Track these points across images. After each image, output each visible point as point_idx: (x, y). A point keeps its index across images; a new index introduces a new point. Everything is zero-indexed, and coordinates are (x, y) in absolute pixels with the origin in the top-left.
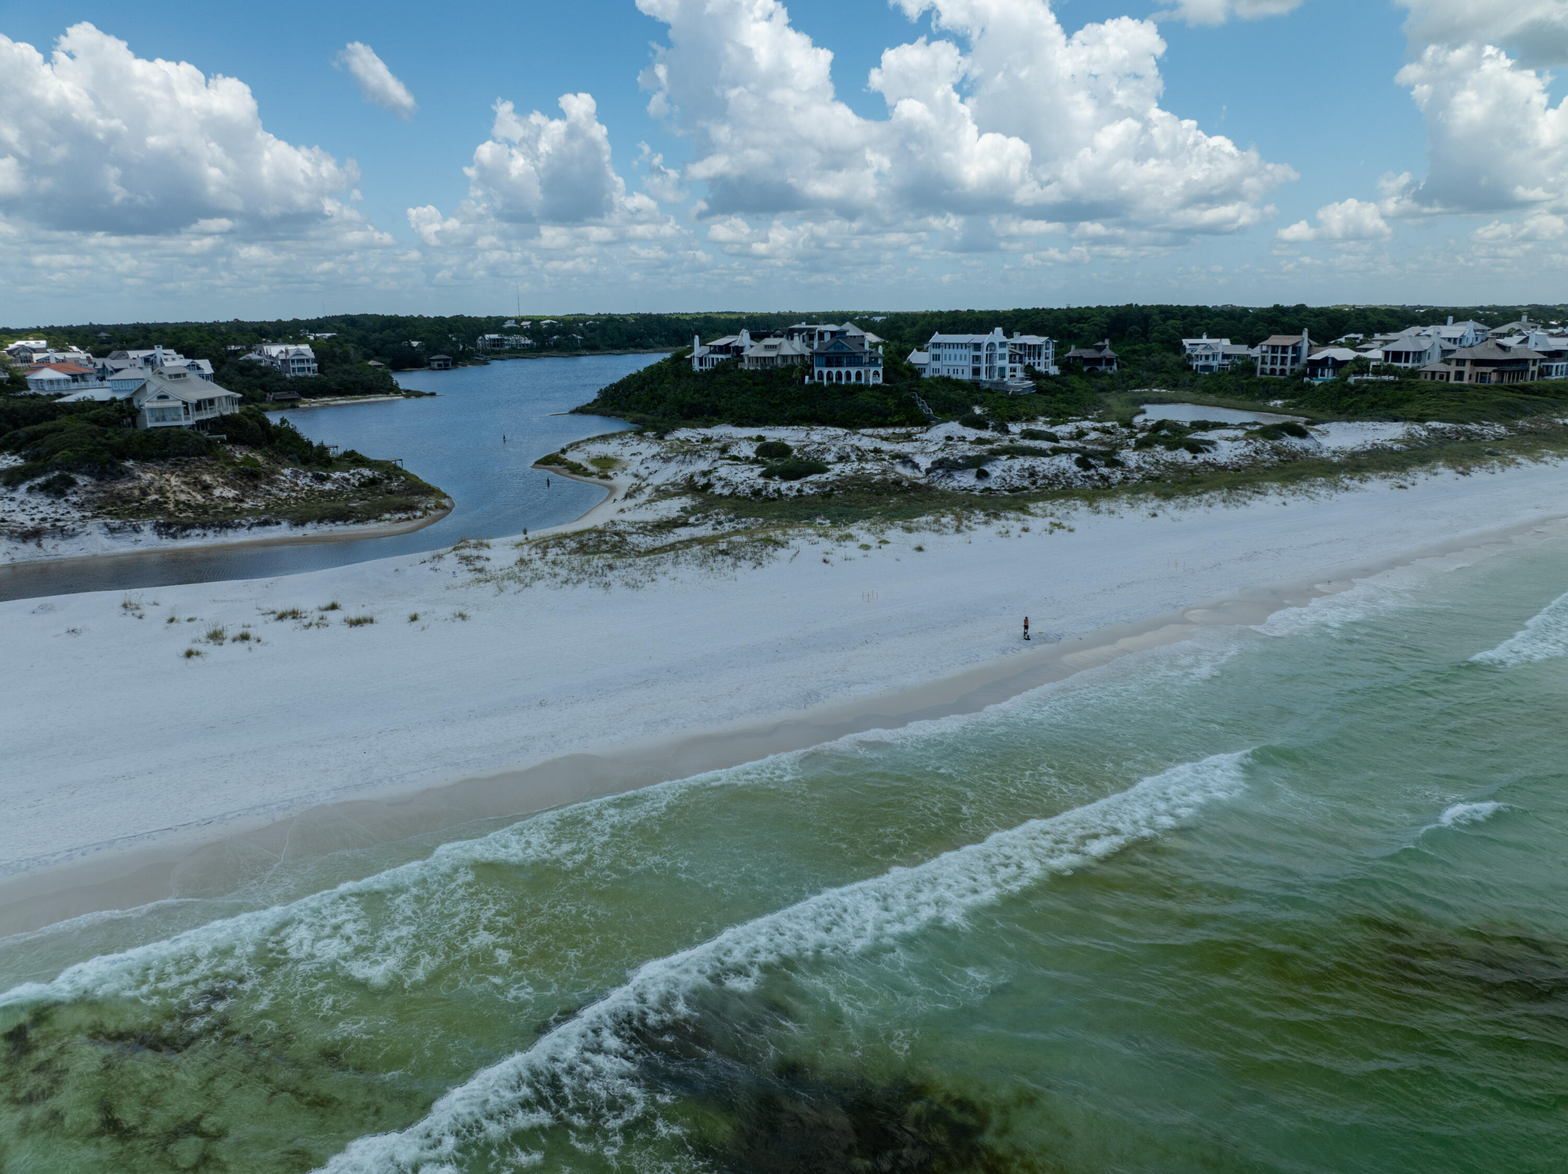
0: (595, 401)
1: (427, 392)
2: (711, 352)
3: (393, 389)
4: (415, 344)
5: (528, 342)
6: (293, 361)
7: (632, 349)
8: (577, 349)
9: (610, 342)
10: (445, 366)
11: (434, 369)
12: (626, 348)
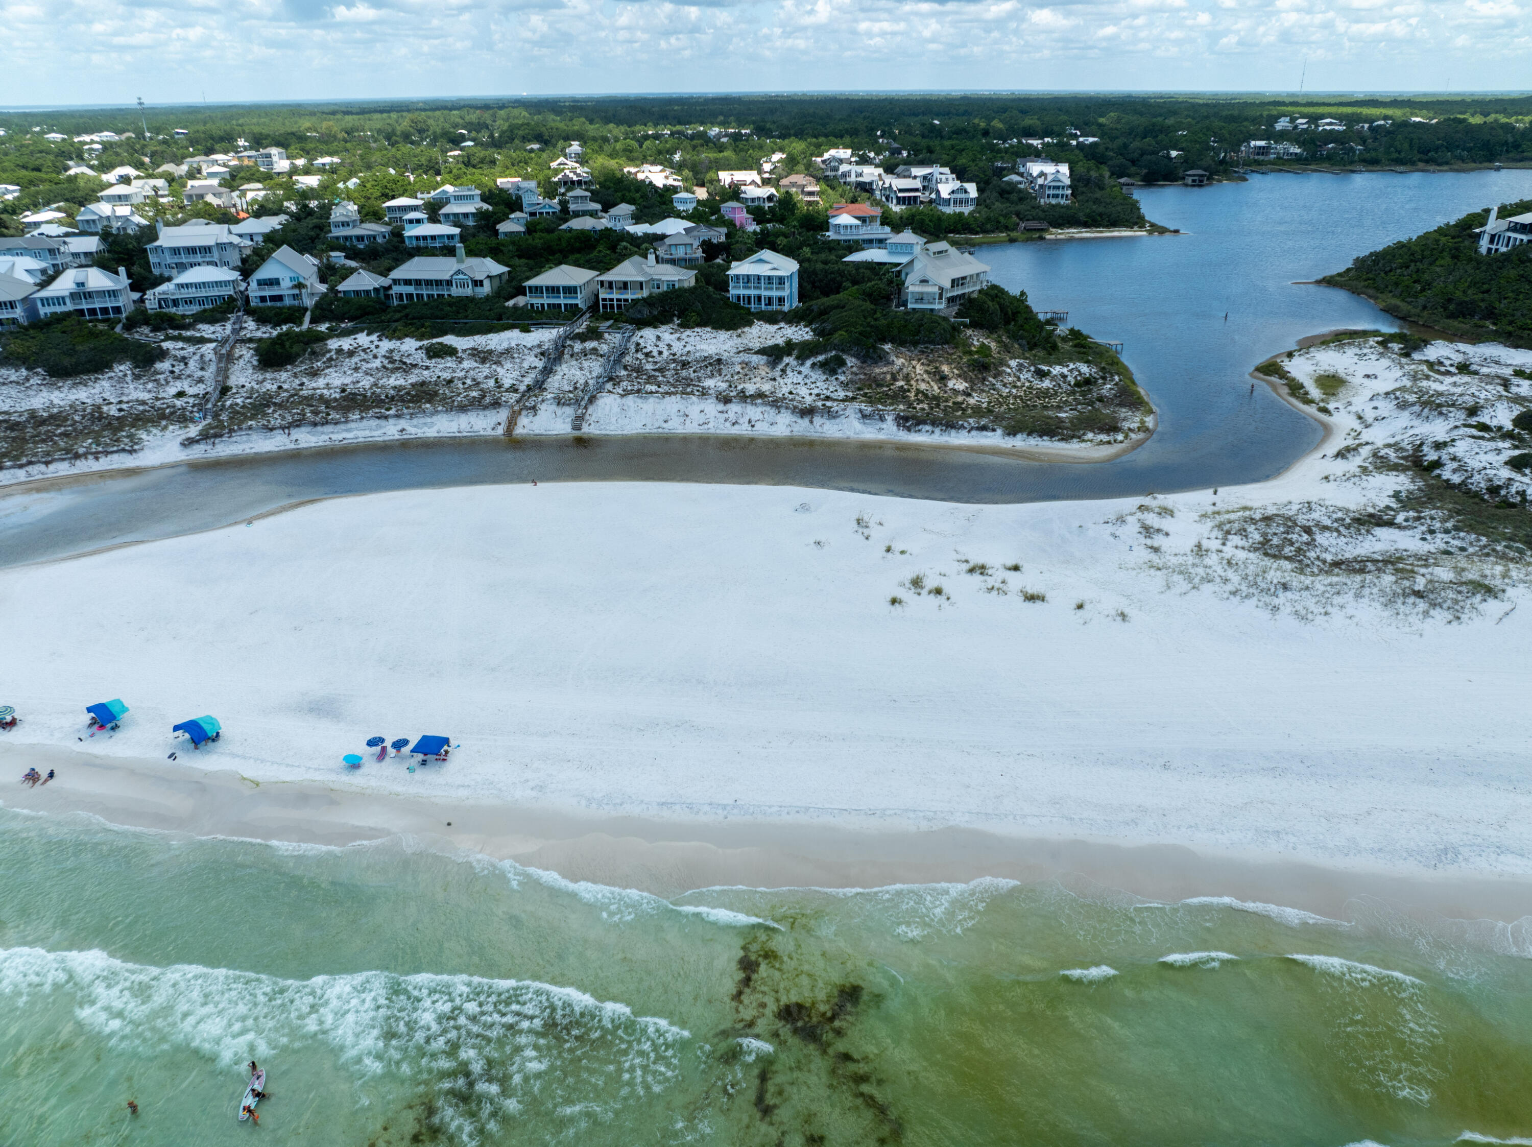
0: (1349, 270)
1: (1172, 229)
2: (1508, 230)
3: (1137, 220)
4: (1174, 153)
5: (1298, 151)
6: (1049, 187)
7: (1421, 165)
8: (1352, 162)
9: (1395, 155)
10: (1199, 183)
11: (1186, 185)
12: (1413, 163)
